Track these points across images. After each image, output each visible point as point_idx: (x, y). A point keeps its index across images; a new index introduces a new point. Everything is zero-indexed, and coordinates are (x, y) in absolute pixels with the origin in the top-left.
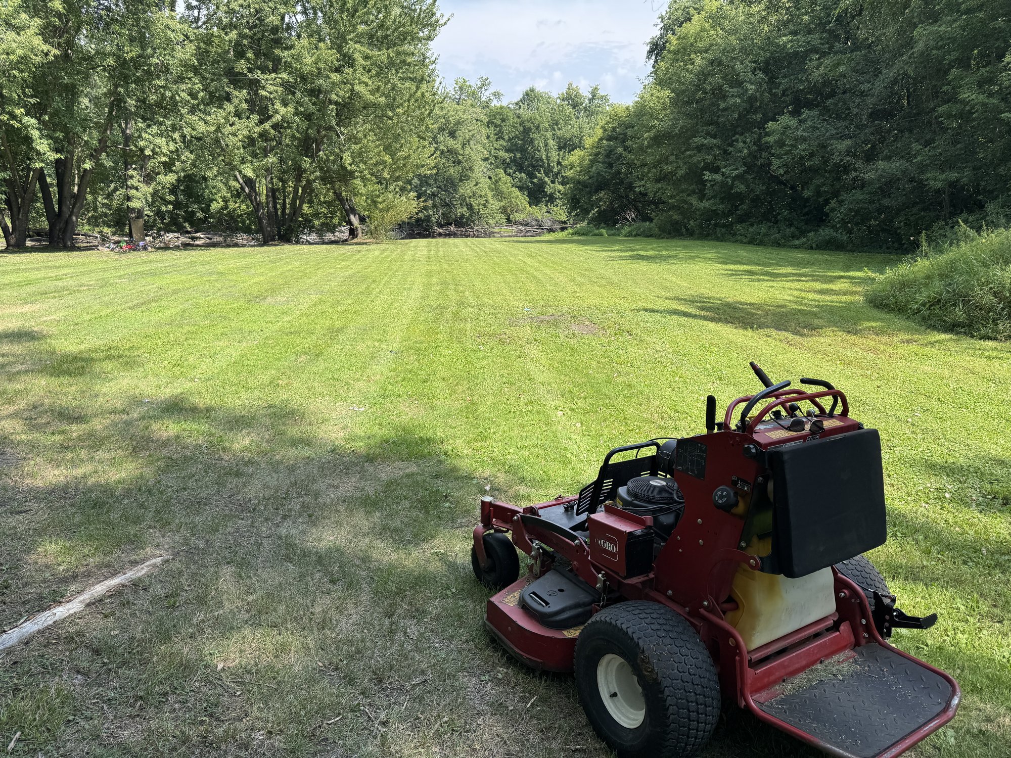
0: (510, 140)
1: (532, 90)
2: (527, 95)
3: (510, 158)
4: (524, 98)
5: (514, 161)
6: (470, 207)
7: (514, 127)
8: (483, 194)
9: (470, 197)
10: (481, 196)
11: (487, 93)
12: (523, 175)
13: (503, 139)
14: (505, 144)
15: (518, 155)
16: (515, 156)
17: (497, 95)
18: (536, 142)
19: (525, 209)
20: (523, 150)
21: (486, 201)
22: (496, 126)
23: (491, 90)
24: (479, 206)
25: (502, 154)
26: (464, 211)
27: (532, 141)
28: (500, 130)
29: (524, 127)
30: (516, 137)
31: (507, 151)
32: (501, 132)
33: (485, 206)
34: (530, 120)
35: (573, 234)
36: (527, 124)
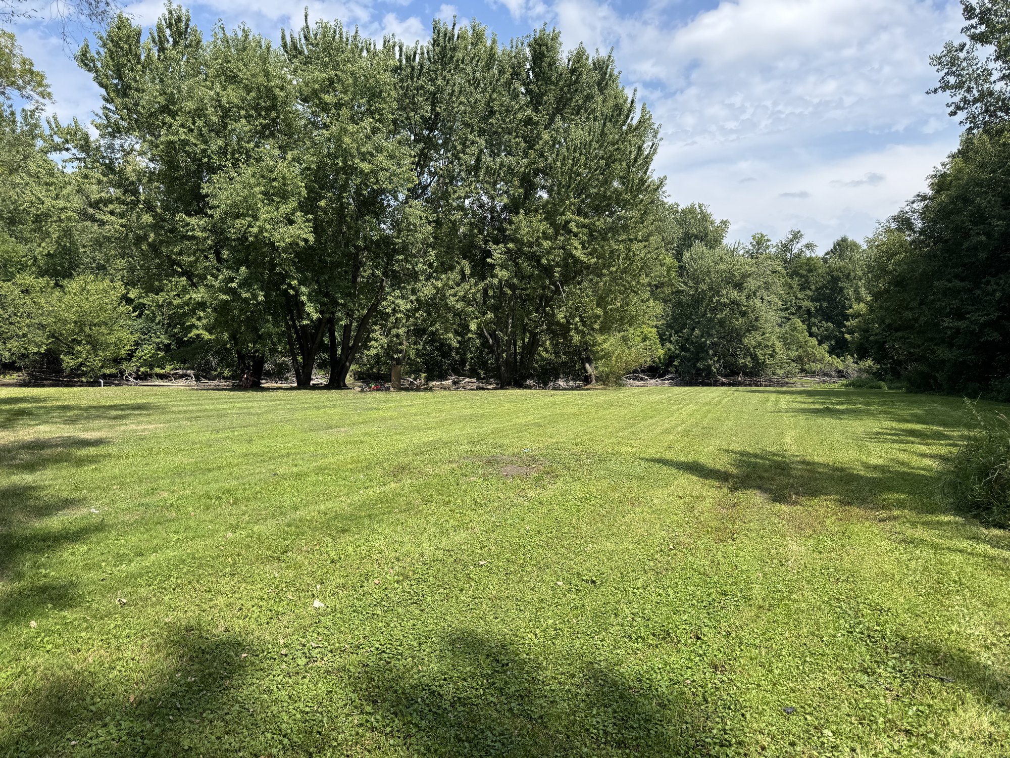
0: (817, 289)
1: (844, 240)
2: (839, 244)
3: (816, 307)
4: (835, 247)
5: (819, 310)
6: (754, 358)
7: (823, 277)
8: (770, 344)
9: (754, 348)
10: (767, 346)
11: (799, 246)
12: (830, 324)
13: (811, 290)
14: (811, 293)
15: (825, 304)
16: (821, 306)
17: (809, 246)
18: (845, 291)
19: (823, 358)
20: (831, 299)
21: (774, 351)
22: (802, 276)
23: (804, 241)
24: (764, 355)
25: (807, 304)
26: (748, 362)
27: (842, 289)
28: (806, 280)
29: (832, 276)
30: (824, 286)
31: (813, 301)
32: (807, 282)
33: (772, 356)
34: (839, 269)
35: (846, 386)
36: (835, 273)
